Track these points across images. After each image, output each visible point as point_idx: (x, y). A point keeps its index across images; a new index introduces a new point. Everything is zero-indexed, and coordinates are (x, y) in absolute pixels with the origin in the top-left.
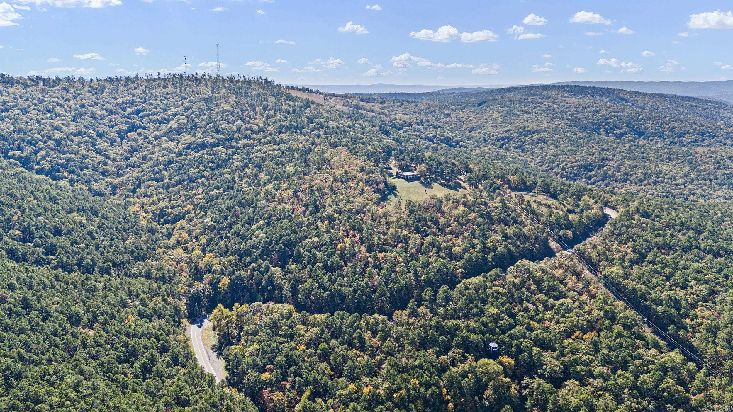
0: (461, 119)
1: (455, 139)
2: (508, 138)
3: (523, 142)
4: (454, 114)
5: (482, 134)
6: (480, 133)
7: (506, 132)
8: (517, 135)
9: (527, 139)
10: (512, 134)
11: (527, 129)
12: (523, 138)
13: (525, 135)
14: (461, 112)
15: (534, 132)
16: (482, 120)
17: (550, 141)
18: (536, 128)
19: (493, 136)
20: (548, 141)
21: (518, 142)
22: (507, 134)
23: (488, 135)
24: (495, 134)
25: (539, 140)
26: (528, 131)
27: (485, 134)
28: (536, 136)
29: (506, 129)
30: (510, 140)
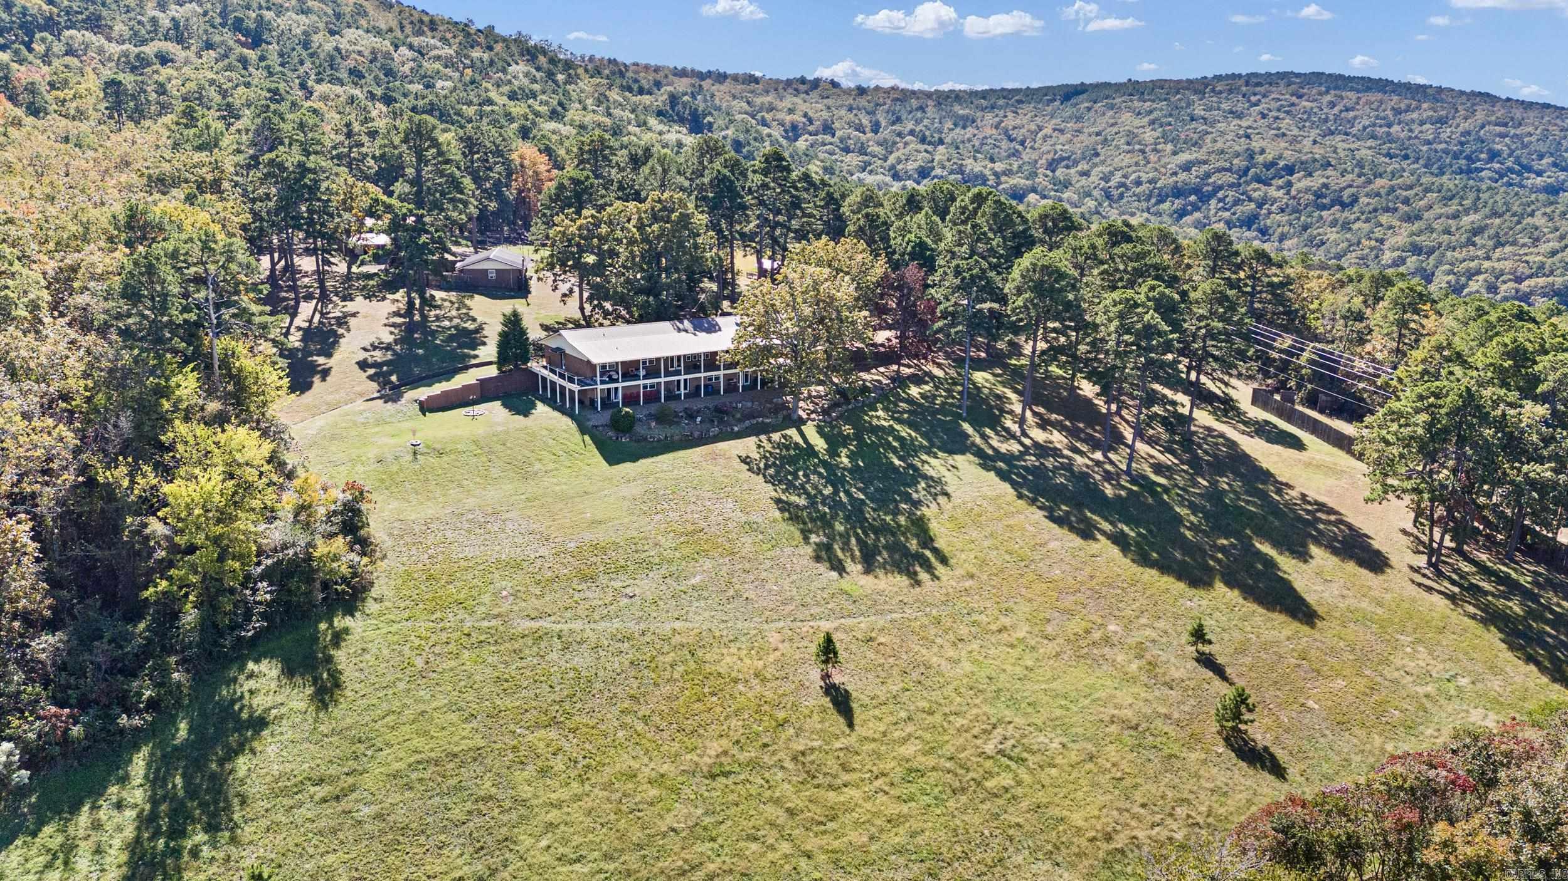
0: (1014, 134)
1: (1009, 182)
2: (1197, 191)
3: (1260, 206)
4: (990, 118)
5: (1094, 178)
6: (1085, 174)
7: (1187, 167)
8: (1230, 178)
9: (1273, 192)
10: (1208, 175)
11: (1260, 159)
12: (1258, 191)
13: (1258, 179)
14: (1010, 115)
15: (1290, 170)
16: (1082, 137)
17: (1364, 200)
18: (1289, 156)
19: (1138, 183)
20: (1355, 200)
21: (1237, 202)
22: (1191, 178)
23: (1117, 178)
24: (1144, 177)
25: (1318, 195)
26: (1269, 165)
27: (1106, 178)
28: (1300, 182)
29: (1184, 157)
30: (1205, 198)
